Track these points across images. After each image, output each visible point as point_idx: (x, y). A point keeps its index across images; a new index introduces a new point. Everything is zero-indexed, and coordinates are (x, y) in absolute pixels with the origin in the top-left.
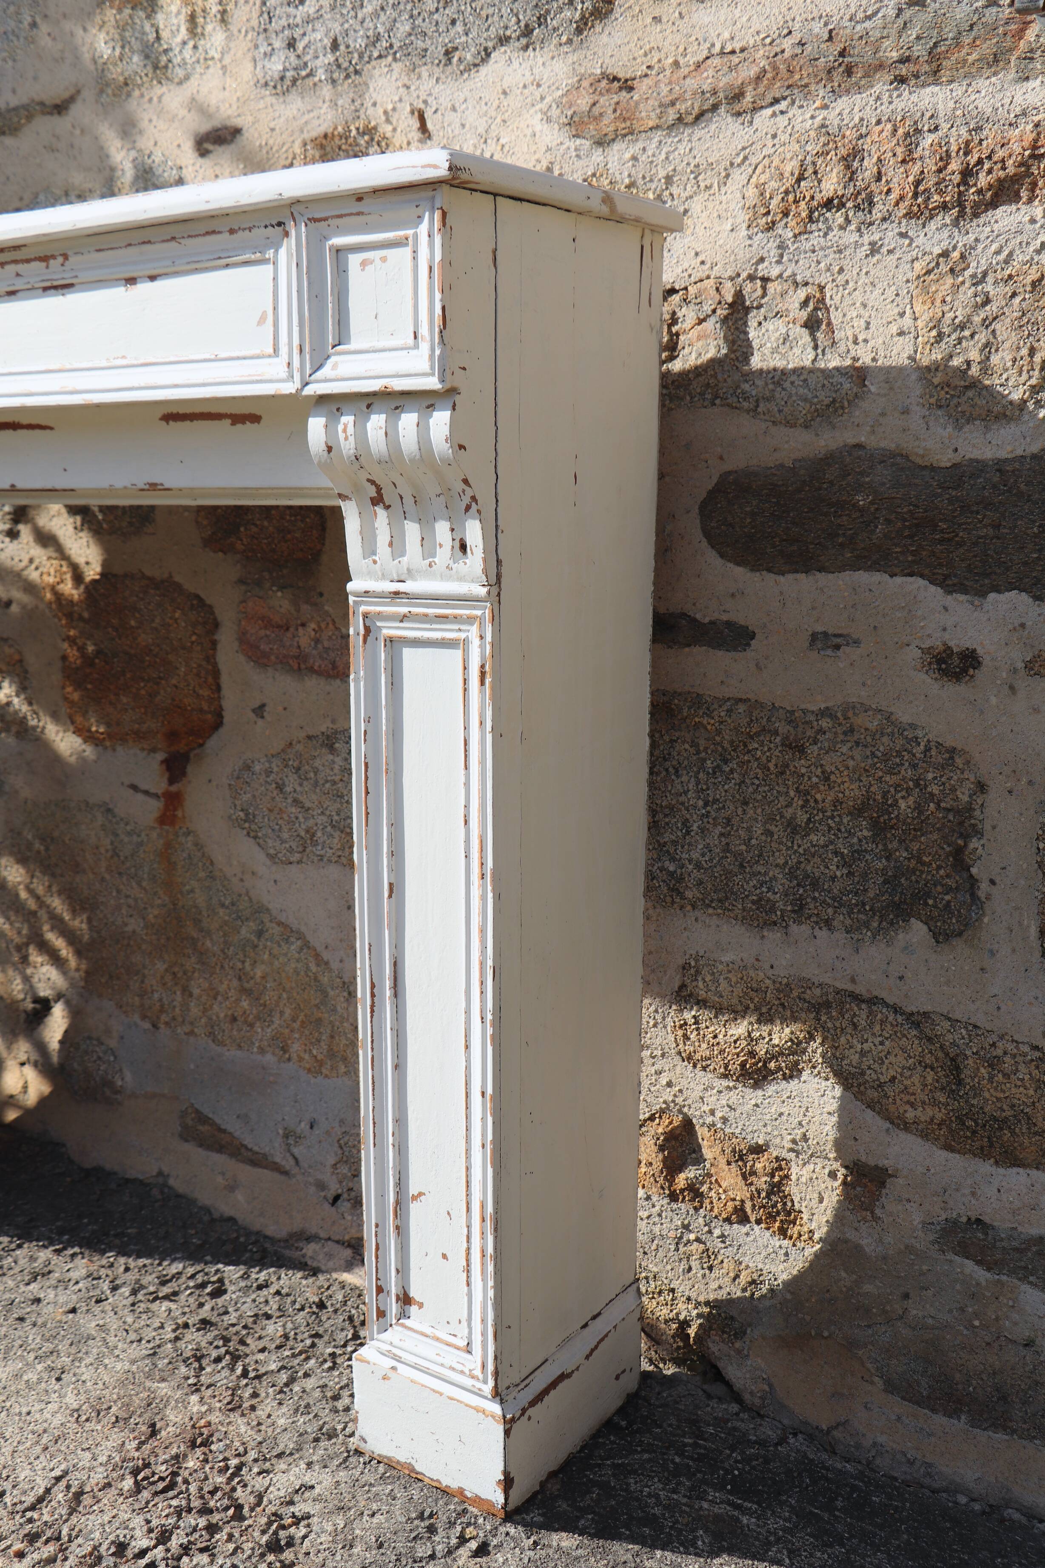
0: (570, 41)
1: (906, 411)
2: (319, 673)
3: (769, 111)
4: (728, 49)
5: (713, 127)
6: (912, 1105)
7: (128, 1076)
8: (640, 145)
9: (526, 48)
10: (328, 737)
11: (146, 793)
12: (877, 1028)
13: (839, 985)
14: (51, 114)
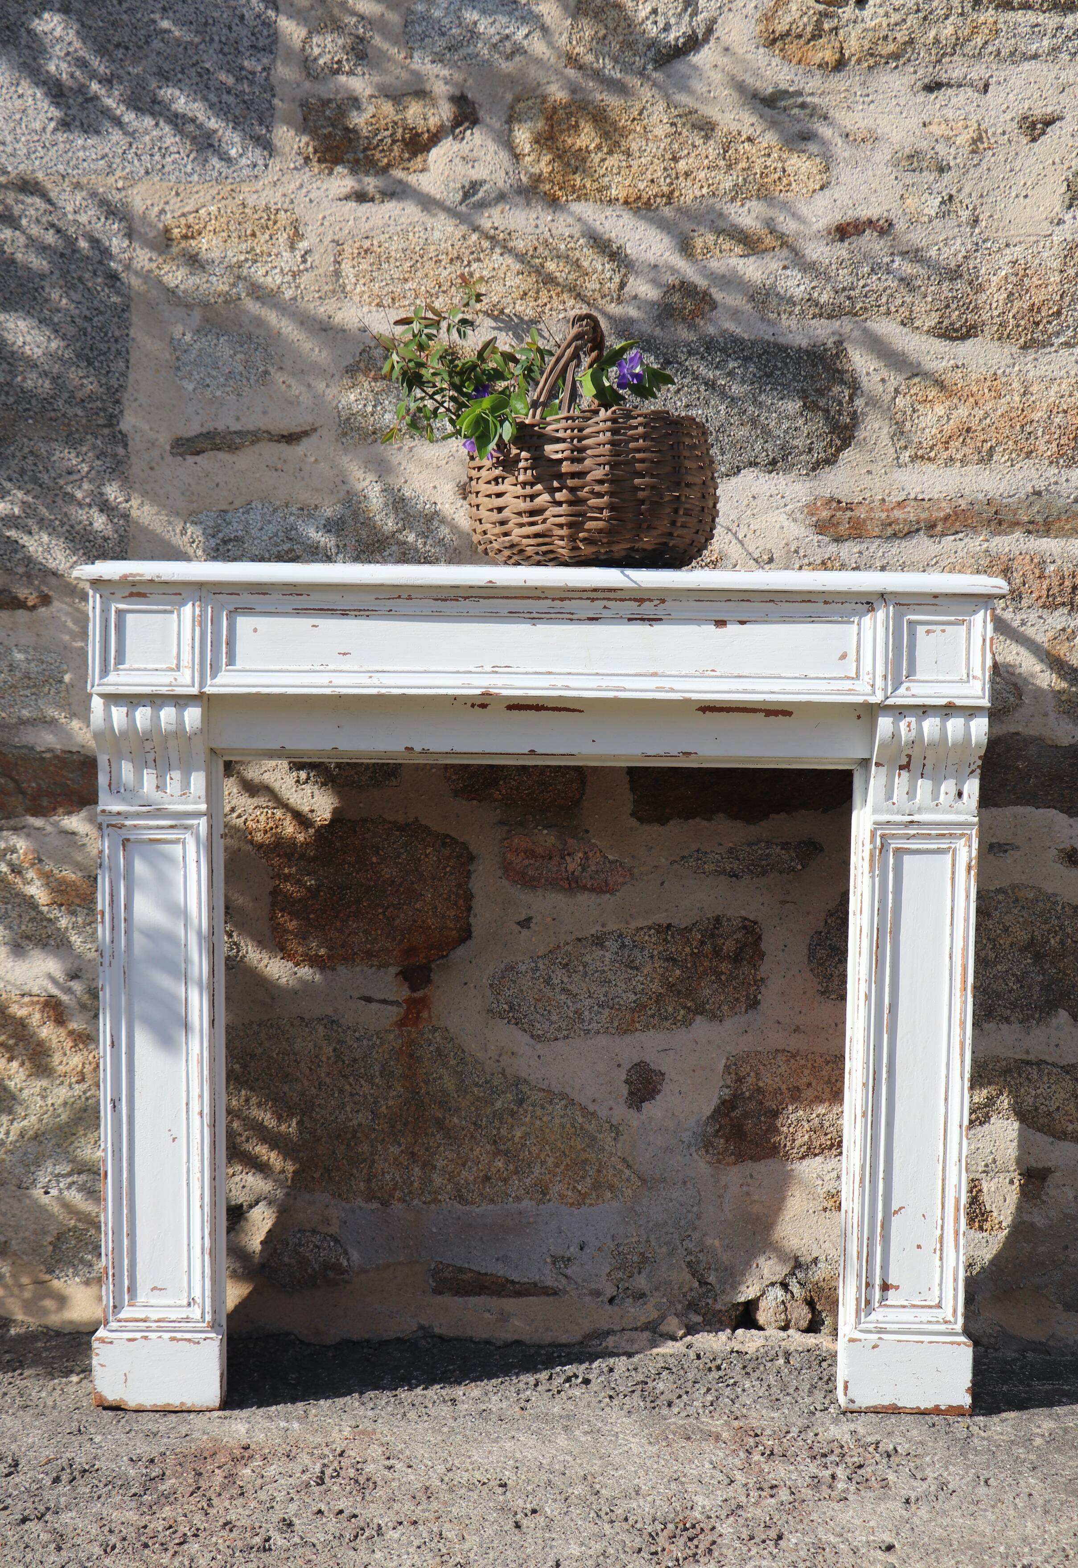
0: (807, 475)
1: (1046, 715)
2: (592, 890)
3: (953, 538)
4: (920, 497)
5: (915, 541)
6: (1071, 1122)
7: (355, 1256)
9: (770, 472)
10: (598, 938)
11: (384, 1002)
12: (1045, 1079)
13: (1017, 1057)
14: (279, 441)
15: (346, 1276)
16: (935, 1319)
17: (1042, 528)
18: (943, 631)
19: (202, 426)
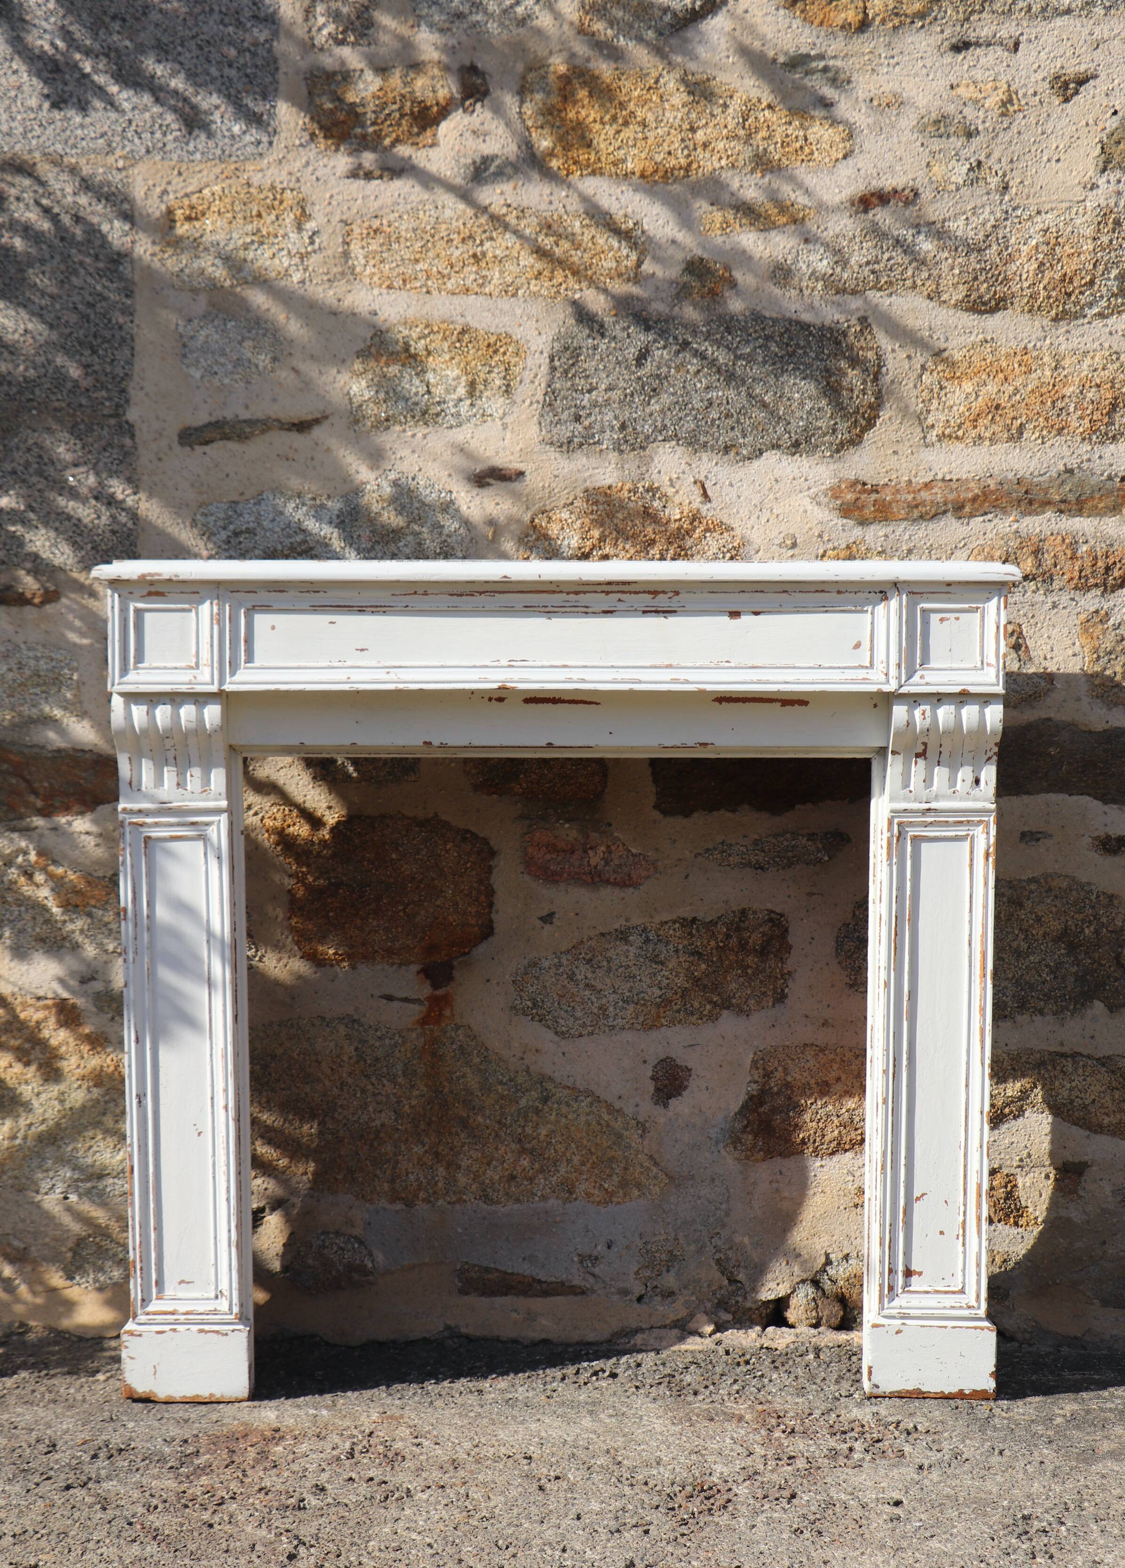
0: (831, 456)
1: (1079, 699)
2: (615, 884)
3: (981, 519)
4: (948, 477)
5: (942, 523)
6: (1107, 1114)
7: (380, 1257)
8: (891, 529)
9: (794, 454)
10: (621, 932)
11: (406, 1000)
12: (1080, 1071)
13: (1052, 1049)
14: (289, 430)
15: (371, 1278)
16: (958, 1305)
17: (1075, 507)
18: (957, 619)
19: (210, 414)
